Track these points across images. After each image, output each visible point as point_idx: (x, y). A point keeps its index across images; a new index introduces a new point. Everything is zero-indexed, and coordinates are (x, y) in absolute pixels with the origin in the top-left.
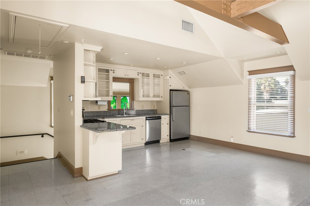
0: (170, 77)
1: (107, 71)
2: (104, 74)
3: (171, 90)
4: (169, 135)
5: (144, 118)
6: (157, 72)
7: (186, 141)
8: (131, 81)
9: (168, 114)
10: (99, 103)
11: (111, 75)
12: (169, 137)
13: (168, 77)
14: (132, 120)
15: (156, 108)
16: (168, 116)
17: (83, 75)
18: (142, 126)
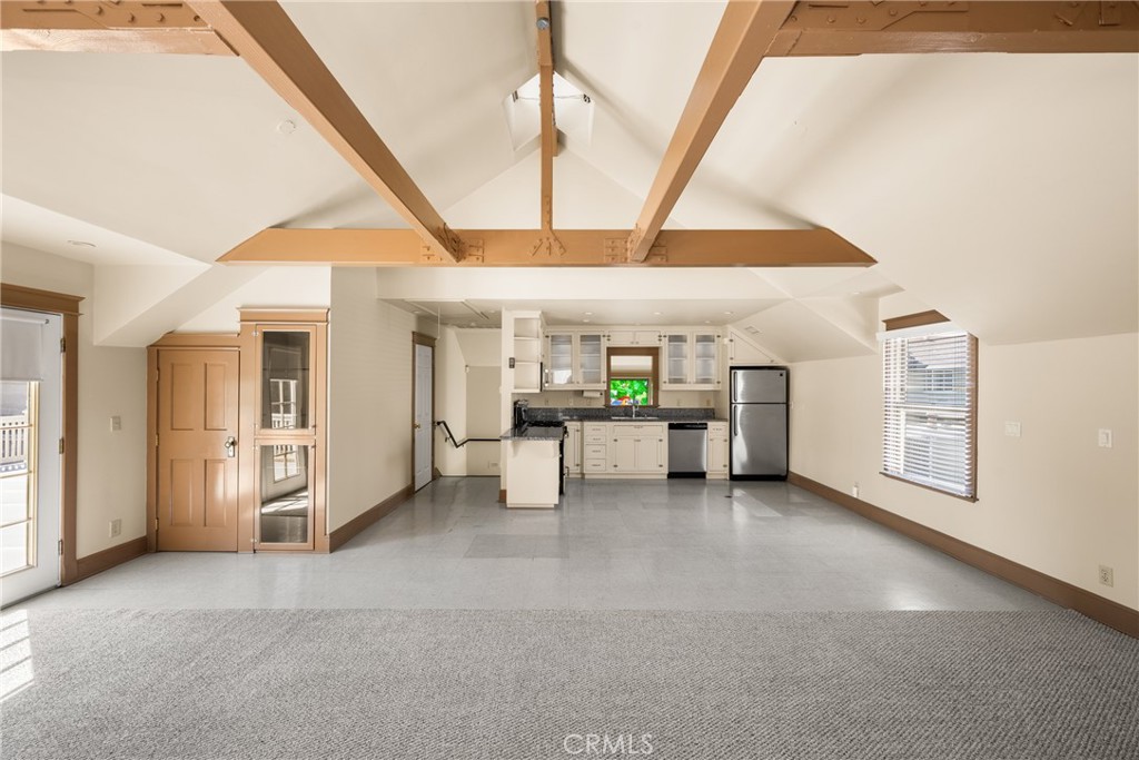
0: (731, 341)
1: (597, 338)
2: (589, 346)
3: (732, 368)
4: (728, 464)
5: (666, 424)
6: (707, 331)
7: (778, 483)
8: (654, 352)
9: (725, 420)
10: (585, 394)
11: (605, 344)
12: (728, 468)
13: (726, 341)
14: (639, 427)
15: (712, 406)
16: (728, 424)
17: (512, 356)
18: (661, 440)
